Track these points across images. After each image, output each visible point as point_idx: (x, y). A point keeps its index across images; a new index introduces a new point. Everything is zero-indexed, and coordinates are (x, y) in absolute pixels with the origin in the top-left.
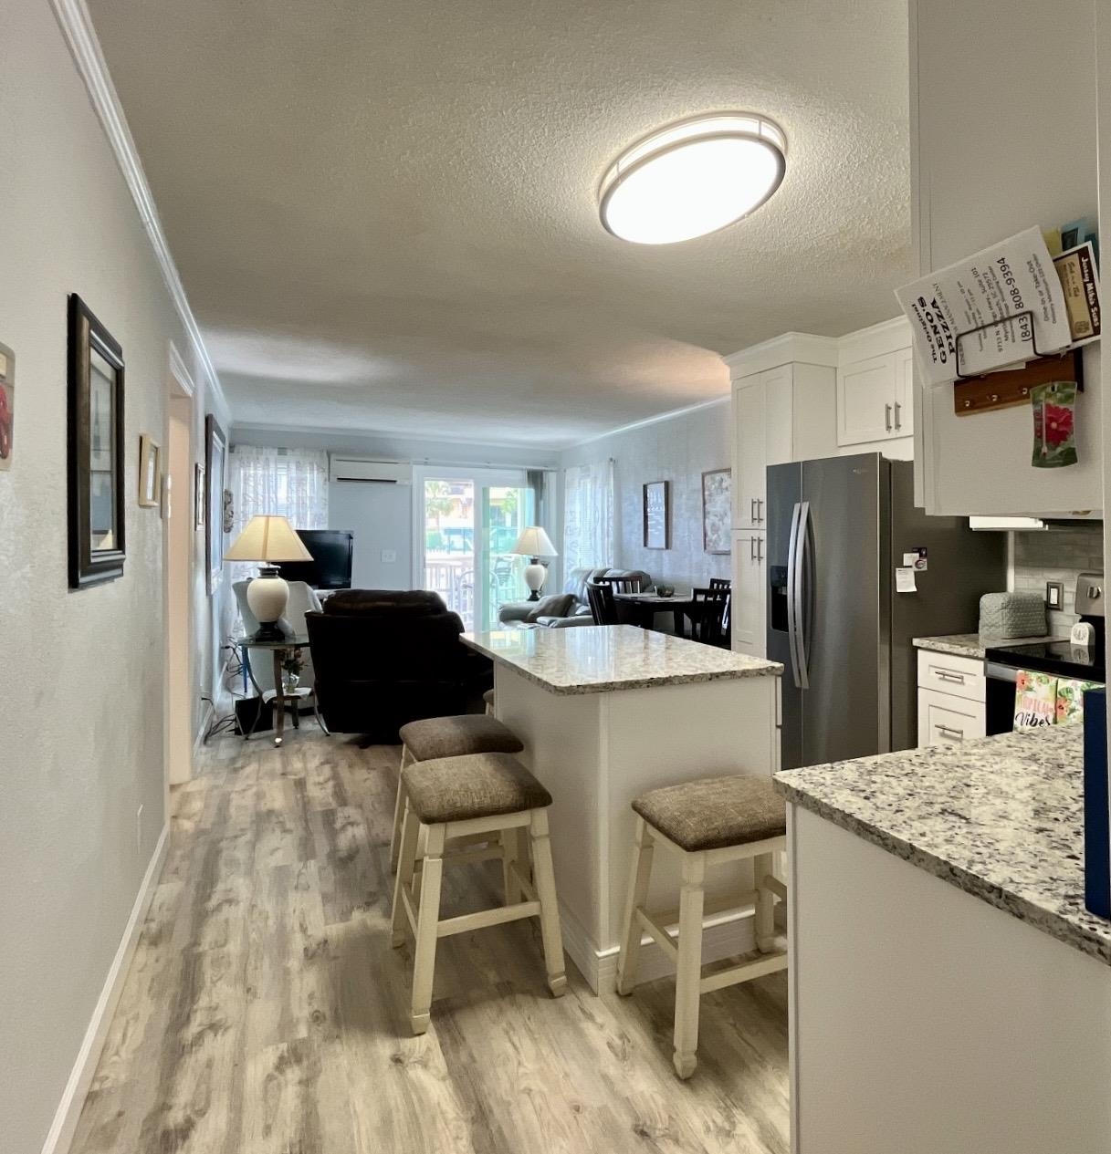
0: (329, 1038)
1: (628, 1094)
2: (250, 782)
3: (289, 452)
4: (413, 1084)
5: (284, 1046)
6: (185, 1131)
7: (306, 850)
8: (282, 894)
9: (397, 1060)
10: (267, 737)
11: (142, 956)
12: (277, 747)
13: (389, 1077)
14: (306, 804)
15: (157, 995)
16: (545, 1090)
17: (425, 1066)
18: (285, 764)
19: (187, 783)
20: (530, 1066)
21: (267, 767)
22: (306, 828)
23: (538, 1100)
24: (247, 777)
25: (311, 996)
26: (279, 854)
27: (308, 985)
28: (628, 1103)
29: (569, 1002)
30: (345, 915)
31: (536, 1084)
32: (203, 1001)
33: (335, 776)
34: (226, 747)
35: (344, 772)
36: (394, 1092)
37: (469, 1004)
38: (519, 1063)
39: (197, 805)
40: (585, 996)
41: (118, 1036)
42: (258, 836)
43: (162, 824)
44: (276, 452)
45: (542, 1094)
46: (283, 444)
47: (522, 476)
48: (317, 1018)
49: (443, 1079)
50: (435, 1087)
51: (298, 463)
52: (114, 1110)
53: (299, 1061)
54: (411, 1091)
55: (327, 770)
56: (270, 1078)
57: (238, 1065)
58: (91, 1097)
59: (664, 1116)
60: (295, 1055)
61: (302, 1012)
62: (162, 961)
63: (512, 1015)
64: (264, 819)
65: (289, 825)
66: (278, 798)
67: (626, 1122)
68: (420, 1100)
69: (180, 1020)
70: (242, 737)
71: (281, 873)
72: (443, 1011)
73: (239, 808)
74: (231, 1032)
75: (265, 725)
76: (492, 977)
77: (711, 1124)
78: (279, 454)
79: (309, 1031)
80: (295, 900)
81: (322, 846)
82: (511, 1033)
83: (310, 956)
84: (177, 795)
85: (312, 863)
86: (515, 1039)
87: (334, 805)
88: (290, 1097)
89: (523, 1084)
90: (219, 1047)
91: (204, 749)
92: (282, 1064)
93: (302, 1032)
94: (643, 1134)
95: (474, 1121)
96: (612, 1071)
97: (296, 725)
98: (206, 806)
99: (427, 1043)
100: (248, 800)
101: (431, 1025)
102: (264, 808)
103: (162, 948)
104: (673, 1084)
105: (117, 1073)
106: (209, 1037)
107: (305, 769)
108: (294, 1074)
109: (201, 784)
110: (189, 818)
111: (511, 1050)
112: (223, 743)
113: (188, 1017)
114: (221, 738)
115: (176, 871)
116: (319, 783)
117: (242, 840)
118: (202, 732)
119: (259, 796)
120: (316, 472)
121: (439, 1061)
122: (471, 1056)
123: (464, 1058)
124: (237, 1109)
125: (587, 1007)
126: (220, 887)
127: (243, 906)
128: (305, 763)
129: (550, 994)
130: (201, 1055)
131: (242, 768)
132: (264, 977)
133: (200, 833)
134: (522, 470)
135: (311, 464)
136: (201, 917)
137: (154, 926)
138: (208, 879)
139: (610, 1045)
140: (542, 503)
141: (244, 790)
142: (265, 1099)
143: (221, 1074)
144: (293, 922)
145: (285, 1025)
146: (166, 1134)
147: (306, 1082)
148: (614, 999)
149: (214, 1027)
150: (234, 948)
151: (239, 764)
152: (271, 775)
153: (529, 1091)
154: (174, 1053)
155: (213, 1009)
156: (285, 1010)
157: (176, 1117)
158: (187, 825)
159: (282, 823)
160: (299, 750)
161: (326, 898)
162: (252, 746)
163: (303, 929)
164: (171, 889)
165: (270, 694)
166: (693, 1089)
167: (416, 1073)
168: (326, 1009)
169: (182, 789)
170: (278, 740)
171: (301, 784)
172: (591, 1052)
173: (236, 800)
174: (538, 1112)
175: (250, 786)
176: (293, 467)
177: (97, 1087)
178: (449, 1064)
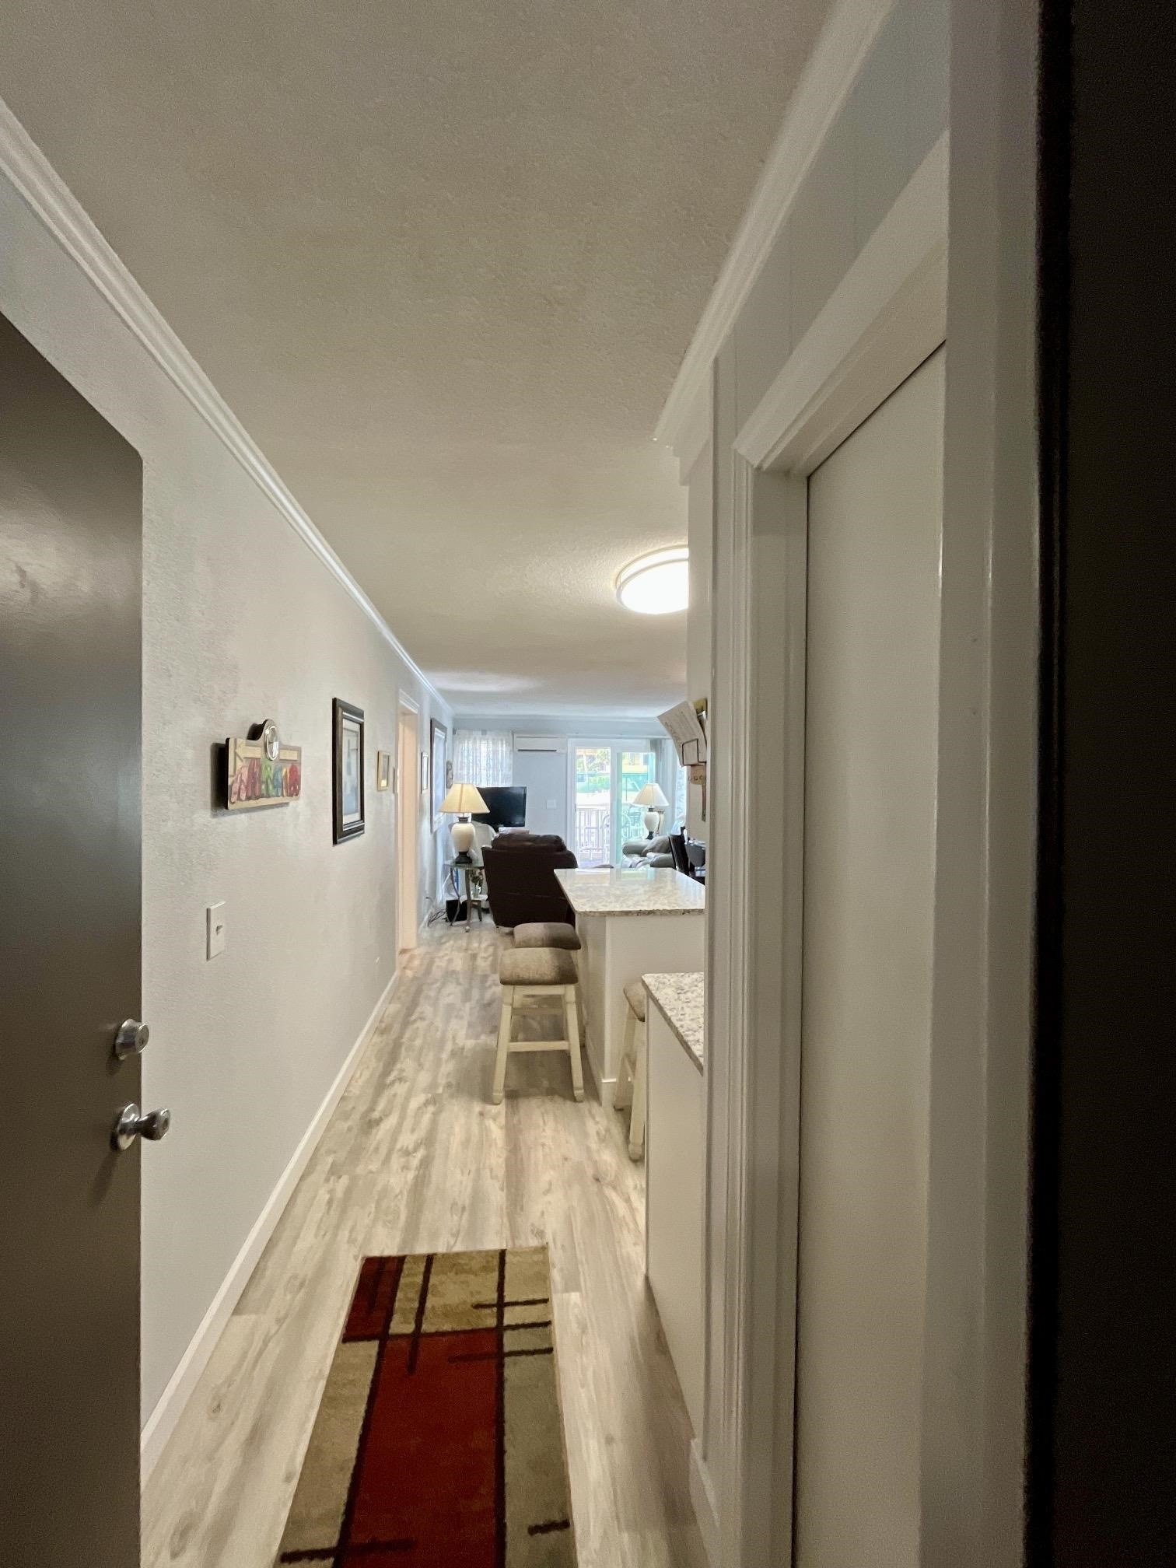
0: (452, 1096)
1: (597, 1158)
2: (447, 952)
3: (488, 733)
4: (486, 1126)
5: (430, 1095)
6: (378, 1121)
7: (466, 997)
8: (447, 1020)
9: (481, 1114)
10: (462, 925)
11: (376, 1039)
12: (467, 932)
13: (475, 1120)
14: (473, 969)
15: (379, 1060)
16: (553, 1147)
17: (494, 1120)
18: (469, 943)
19: (415, 949)
20: (549, 1132)
21: (460, 942)
22: (470, 983)
23: (547, 1150)
24: (446, 949)
25: (449, 1074)
26: (452, 997)
27: (448, 1067)
28: (595, 1163)
29: (584, 1106)
30: (477, 1037)
31: (549, 1142)
32: (398, 1066)
33: (495, 954)
34: (441, 927)
35: (500, 951)
36: (475, 1130)
37: (528, 1095)
38: (544, 1130)
39: (416, 962)
40: (595, 1104)
41: (358, 1075)
42: (444, 984)
43: (394, 971)
44: (480, 732)
45: (550, 1148)
46: (485, 727)
47: (646, 743)
48: (449, 1085)
49: (501, 1128)
50: (496, 1131)
51: (494, 739)
52: (350, 1107)
53: (435, 1104)
54: (484, 1131)
55: (491, 950)
56: (420, 1108)
57: (407, 1098)
58: (343, 1098)
59: (613, 1175)
60: (434, 1100)
61: (442, 1081)
62: (384, 1043)
63: (549, 1105)
64: (449, 975)
65: (461, 980)
66: (459, 963)
67: (590, 1172)
68: (487, 1136)
69: (386, 1072)
70: (449, 923)
71: (450, 1007)
72: (512, 1095)
73: (438, 967)
74: (408, 1084)
75: (463, 916)
76: (546, 1084)
77: (638, 1186)
78: (482, 734)
79: (444, 1090)
80: (454, 1023)
81: (476, 994)
82: (545, 1115)
83: (453, 1054)
84: (407, 956)
85: (468, 1005)
86: (546, 1118)
87: (489, 972)
88: (426, 1119)
89: (543, 1140)
90: (400, 1089)
91: (427, 929)
92: (427, 1103)
93: (440, 1091)
94: (597, 1180)
95: (510, 1151)
96: (594, 1146)
97: (480, 919)
98: (421, 965)
99: (500, 1109)
100: (443, 964)
101: (504, 1101)
102: (451, 969)
103: (385, 1036)
104: (626, 1162)
105: (355, 1090)
106: (397, 1084)
107: (479, 947)
108: (431, 1109)
109: (423, 950)
110: (411, 969)
111: (541, 1123)
112: (439, 926)
113: (390, 1072)
114: (437, 923)
115: (399, 998)
116: (484, 957)
117: (435, 986)
118: (426, 918)
119: (450, 961)
120: (504, 745)
121: (502, 1120)
122: (519, 1121)
123: (515, 1121)
124: (402, 1117)
125: (594, 1111)
126: (419, 1009)
127: (427, 1022)
128: (480, 943)
129: (574, 1100)
130: (392, 1091)
131: (445, 943)
132: (428, 1060)
133: (415, 978)
134: (646, 738)
135: (502, 740)
136: (406, 1023)
137: (383, 1025)
138: (414, 1004)
139: (598, 1133)
140: (661, 764)
141: (443, 957)
142: (415, 1117)
143: (399, 1101)
144: (449, 1035)
145: (433, 1085)
146: (370, 1121)
147: (435, 1114)
148: (611, 1110)
149: (400, 1079)
150: (418, 1042)
151: (443, 941)
152: (459, 949)
153: (543, 1145)
154: (381, 1086)
155: (402, 1070)
156: (435, 1078)
157: (376, 1115)
158: (409, 973)
159: (457, 979)
160: (479, 935)
161: (470, 1025)
162: (453, 929)
163: (454, 1038)
164: (394, 1007)
165: (463, 898)
166: (636, 1165)
167: (490, 1123)
168: (454, 1082)
169: (411, 952)
170: (467, 928)
171: (474, 957)
172: (586, 1135)
173: (438, 963)
174: (545, 1156)
175: (447, 954)
176: (491, 742)
177: (346, 1094)
178: (507, 1122)
